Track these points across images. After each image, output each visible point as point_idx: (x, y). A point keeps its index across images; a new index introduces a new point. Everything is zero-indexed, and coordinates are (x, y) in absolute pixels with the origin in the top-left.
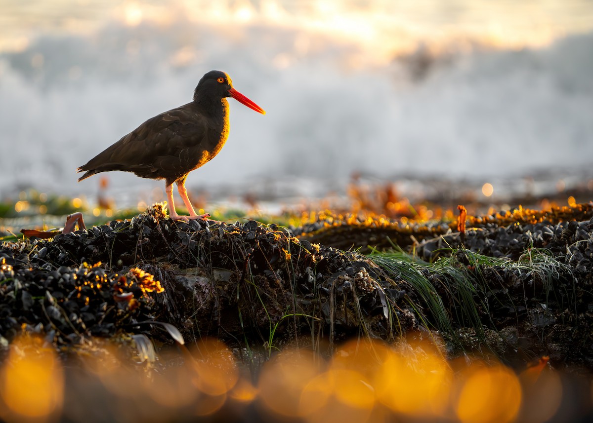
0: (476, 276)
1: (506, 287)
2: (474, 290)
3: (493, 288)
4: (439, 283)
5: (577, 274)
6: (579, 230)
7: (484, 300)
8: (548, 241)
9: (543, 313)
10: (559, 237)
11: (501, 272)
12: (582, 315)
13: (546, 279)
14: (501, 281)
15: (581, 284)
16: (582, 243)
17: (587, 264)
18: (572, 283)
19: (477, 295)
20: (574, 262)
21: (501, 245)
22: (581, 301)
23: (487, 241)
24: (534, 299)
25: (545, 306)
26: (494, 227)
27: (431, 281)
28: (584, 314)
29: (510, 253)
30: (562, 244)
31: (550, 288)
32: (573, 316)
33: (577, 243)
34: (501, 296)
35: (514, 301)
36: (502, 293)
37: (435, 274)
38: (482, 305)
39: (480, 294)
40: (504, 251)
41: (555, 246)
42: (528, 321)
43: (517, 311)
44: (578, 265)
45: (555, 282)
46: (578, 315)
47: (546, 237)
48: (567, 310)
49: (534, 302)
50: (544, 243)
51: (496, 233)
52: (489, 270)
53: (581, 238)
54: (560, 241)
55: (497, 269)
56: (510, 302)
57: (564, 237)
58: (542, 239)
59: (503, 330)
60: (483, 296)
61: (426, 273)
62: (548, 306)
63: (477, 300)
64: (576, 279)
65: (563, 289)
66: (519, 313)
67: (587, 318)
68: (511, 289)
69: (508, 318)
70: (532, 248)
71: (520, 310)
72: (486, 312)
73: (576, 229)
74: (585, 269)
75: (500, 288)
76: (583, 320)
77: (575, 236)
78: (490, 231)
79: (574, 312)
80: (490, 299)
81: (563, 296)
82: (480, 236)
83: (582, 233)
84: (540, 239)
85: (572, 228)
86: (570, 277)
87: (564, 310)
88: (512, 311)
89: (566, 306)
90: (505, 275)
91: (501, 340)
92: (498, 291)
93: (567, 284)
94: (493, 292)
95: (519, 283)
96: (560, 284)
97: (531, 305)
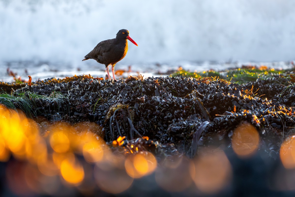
0: (32, 102)
1: (44, 106)
2: (31, 108)
3: (38, 107)
4: (17, 105)
5: (71, 101)
6: (73, 85)
7: (34, 111)
8: (62, 89)
9: (57, 116)
10: (66, 88)
11: (42, 101)
12: (72, 117)
13: (59, 103)
14: (41, 104)
15: (72, 105)
16: (74, 89)
17: (75, 97)
18: (68, 104)
19: (32, 110)
20: (70, 97)
21: (45, 91)
22: (71, 111)
23: (40, 89)
24: (54, 111)
25: (58, 113)
26: (43, 84)
27: (14, 104)
28: (73, 116)
29: (48, 94)
30: (67, 90)
31: (60, 107)
32: (69, 118)
33: (72, 89)
34: (41, 110)
35: (47, 112)
36: (42, 109)
37: (16, 102)
38: (34, 113)
39: (33, 109)
40: (46, 93)
41: (64, 91)
42: (52, 119)
43: (48, 115)
44: (71, 98)
45: (62, 104)
46: (71, 116)
47: (61, 87)
48: (66, 115)
49: (54, 112)
50: (61, 90)
51: (44, 86)
52: (37, 100)
53: (74, 88)
54: (66, 89)
55: (41, 99)
56: (45, 112)
57: (68, 87)
58: (60, 88)
59: (42, 123)
60: (34, 110)
61: (13, 101)
62: (59, 114)
63: (32, 111)
64: (70, 103)
65: (65, 107)
66: (48, 116)
67: (74, 118)
68: (45, 107)
69: (44, 118)
70: (55, 92)
71: (49, 115)
72: (35, 116)
73: (72, 84)
74: (74, 99)
75: (41, 107)
76: (72, 118)
77: (71, 87)
78: (42, 86)
79: (69, 116)
80: (37, 111)
81: (65, 109)
82: (38, 88)
83: (74, 86)
84: (59, 88)
85: (70, 84)
86: (68, 102)
87: (65, 115)
88: (45, 116)
90: (43, 102)
91: (41, 127)
92: (40, 108)
93: (67, 105)
94: (38, 109)
95: (48, 105)
96: (64, 105)
97: (53, 113)
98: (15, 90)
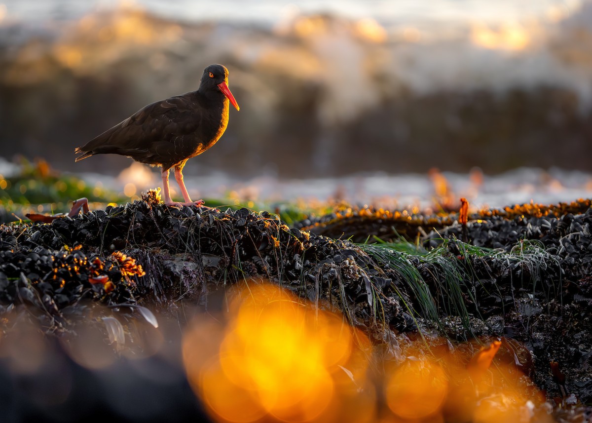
0: (465, 266)
1: (495, 277)
2: (461, 280)
3: (481, 278)
4: (428, 272)
5: (564, 265)
6: (574, 223)
7: (470, 289)
8: (545, 234)
9: (529, 302)
10: (555, 230)
11: (490, 263)
12: (567, 306)
13: (534, 269)
14: (489, 271)
15: (567, 275)
16: (575, 235)
17: (576, 255)
18: (558, 274)
19: (465, 284)
20: (564, 254)
21: (502, 237)
22: (567, 291)
23: (490, 233)
24: (521, 289)
25: (531, 296)
26: (499, 219)
27: (420, 270)
28: (570, 304)
29: (509, 244)
30: (558, 237)
31: (538, 279)
32: (559, 307)
33: (570, 235)
34: (489, 286)
35: (502, 291)
36: (490, 282)
37: (425, 264)
38: (468, 294)
39: (467, 283)
40: (504, 243)
41: (548, 239)
42: (515, 310)
43: (504, 301)
44: (567, 257)
45: (543, 273)
46: (564, 305)
47: (544, 229)
48: (553, 300)
49: (521, 292)
50: (541, 235)
51: (500, 226)
52: (479, 260)
53: (574, 231)
54: (556, 234)
55: (487, 259)
56: (497, 292)
57: (559, 229)
58: (539, 231)
59: (489, 319)
60: (470, 286)
61: (415, 263)
62: (535, 297)
63: (464, 289)
64: (563, 270)
65: (550, 280)
66: (505, 302)
67: (572, 308)
68: (499, 279)
69: (494, 307)
70: (525, 240)
71: (507, 300)
72: (472, 301)
73: (571, 221)
74: (573, 261)
75: (488, 278)
76: (568, 310)
77: (569, 229)
78: (494, 223)
79: (559, 303)
80: (477, 288)
81: (550, 286)
82: (484, 228)
83: (576, 226)
84: (537, 231)
85: (567, 221)
86: (557, 269)
87: (550, 301)
88: (499, 300)
89: (552, 297)
90: (494, 265)
91: (487, 328)
92: (485, 281)
93: (554, 275)
94: (481, 282)
95: (507, 273)
96: (547, 275)
97: (518, 295)
98: (428, 232)
